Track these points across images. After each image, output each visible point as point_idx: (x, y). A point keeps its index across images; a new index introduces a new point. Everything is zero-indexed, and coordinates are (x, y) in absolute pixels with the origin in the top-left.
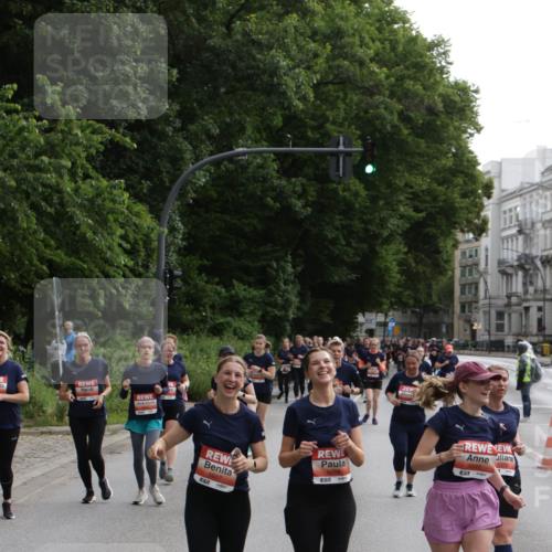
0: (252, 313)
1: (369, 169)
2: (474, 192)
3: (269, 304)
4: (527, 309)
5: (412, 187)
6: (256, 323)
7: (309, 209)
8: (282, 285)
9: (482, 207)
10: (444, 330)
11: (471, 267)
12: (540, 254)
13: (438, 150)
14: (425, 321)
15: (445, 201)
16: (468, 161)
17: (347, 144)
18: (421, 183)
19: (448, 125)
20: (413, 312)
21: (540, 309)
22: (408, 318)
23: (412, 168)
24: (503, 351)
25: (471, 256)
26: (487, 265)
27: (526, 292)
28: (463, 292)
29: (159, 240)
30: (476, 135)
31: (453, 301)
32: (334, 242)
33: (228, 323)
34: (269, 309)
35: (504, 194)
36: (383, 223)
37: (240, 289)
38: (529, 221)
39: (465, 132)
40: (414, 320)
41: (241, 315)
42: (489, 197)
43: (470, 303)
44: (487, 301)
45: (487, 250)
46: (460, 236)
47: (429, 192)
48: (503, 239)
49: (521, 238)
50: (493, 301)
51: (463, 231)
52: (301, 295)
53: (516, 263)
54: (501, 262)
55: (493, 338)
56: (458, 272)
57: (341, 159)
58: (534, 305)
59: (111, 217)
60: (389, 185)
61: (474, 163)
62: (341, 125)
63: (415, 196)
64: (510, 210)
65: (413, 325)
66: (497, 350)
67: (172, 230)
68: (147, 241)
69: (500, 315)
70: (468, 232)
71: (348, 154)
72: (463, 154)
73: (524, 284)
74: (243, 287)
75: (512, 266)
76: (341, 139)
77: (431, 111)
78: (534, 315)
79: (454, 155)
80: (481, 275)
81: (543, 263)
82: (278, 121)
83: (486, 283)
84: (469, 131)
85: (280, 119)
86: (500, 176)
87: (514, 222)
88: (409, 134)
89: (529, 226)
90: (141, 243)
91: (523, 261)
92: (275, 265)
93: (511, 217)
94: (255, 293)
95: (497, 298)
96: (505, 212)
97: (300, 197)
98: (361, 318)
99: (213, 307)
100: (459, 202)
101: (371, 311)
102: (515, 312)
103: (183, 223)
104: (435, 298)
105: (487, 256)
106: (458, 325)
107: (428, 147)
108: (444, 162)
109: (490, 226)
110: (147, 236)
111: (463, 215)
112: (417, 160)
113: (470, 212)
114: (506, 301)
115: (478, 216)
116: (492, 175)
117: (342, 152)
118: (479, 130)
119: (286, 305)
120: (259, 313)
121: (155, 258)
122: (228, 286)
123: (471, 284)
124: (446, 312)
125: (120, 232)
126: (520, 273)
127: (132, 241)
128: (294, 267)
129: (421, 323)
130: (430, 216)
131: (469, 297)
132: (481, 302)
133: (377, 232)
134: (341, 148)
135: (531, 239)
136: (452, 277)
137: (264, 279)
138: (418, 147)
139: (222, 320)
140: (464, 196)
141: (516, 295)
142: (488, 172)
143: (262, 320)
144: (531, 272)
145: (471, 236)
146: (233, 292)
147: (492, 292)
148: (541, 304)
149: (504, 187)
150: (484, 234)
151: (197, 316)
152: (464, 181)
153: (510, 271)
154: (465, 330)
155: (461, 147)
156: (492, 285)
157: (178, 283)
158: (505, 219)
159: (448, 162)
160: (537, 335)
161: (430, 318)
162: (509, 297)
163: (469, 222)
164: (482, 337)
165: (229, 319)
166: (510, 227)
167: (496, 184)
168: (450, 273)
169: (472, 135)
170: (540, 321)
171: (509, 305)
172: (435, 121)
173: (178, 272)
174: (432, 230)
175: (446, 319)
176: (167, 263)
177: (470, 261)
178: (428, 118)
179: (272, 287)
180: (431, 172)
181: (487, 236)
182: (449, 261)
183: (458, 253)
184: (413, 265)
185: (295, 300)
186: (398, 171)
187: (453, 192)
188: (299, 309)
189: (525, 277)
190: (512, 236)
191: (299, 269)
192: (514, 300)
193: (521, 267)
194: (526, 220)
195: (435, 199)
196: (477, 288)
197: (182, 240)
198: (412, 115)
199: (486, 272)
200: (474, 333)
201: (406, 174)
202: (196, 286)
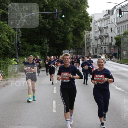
0: (38, 51)
1: (63, 16)
2: (88, 21)
3: (42, 49)
4: (102, 48)
5: (74, 21)
6: (39, 54)
7: (50, 26)
8: (45, 44)
9: (90, 24)
10: (83, 53)
11: (88, 38)
12: (104, 35)
13: (79, 12)
14: (78, 51)
15: (82, 23)
16: (86, 14)
17: (58, 11)
18: (76, 19)
19: (81, 6)
20: (76, 50)
21: (105, 48)
22: (75, 51)
23: (74, 16)
24: (97, 57)
25: (88, 36)
26: (92, 38)
27: (101, 44)
28: (87, 44)
29: (15, 35)
30: (88, 8)
31: (85, 47)
32: (57, 34)
33: (33, 54)
34: (42, 50)
35: (95, 21)
36: (67, 29)
37: (35, 46)
38: (101, 28)
39: (85, 7)
40: (76, 51)
41: (35, 52)
42: (92, 22)
43: (89, 47)
44: (93, 46)
45: (92, 34)
46: (85, 32)
47: (78, 21)
48: (95, 32)
49: (99, 31)
50: (94, 46)
51: (86, 30)
52: (49, 46)
53: (99, 37)
54: (95, 37)
55: (94, 55)
56: (85, 40)
57: (57, 14)
58: (103, 47)
59: (4, 30)
60: (68, 20)
61: (88, 14)
62: (57, 7)
63: (74, 23)
64: (97, 25)
65: (76, 53)
66: (95, 58)
67: (18, 33)
68: (13, 36)
69: (96, 49)
70: (87, 30)
71: (58, 13)
72: (85, 12)
73: (101, 42)
74: (36, 46)
75: (98, 38)
76: (56, 10)
77: (77, 3)
78: (104, 49)
79: (83, 13)
80: (91, 40)
81: (105, 37)
82: (42, 7)
83: (92, 42)
84: (86, 7)
85: (42, 6)
86: (94, 17)
87: (98, 28)
88: (72, 8)
89: (101, 29)
90: (11, 36)
91: (100, 37)
92: (43, 40)
93: (97, 27)
94: (39, 47)
95: (95, 45)
96: (95, 26)
97: (48, 24)
98: (64, 52)
99: (29, 50)
100: (85, 23)
101: (66, 50)
102: (99, 48)
103: (21, 31)
104: (80, 46)
105: (92, 36)
106: (86, 52)
107: (77, 11)
108: (81, 14)
109: (92, 29)
110: (13, 34)
111: (86, 26)
112: (74, 14)
113: (87, 26)
114: (97, 46)
115: (89, 27)
116: (92, 17)
117: (57, 13)
118: (88, 7)
119: (46, 49)
120: (40, 51)
121: (15, 39)
122: (32, 45)
123: (89, 43)
124: (83, 49)
125: (6, 34)
126: (100, 40)
127: (9, 36)
128: (47, 40)
129: (77, 52)
130: (78, 27)
131: (88, 45)
132: (91, 47)
133: (66, 31)
134: (57, 12)
135: (102, 32)
136: (84, 41)
137: (41, 43)
138: (75, 11)
139: (31, 53)
140: (86, 22)
141: (99, 44)
142: (91, 17)
143: (41, 53)
144: (102, 39)
145: (88, 31)
146: (34, 47)
147: (94, 44)
148: (105, 46)
149: (95, 20)
150: (91, 31)
151: (25, 53)
152: (86, 19)
153: (97, 39)
154: (88, 53)
155: (84, 11)
156: (94, 43)
157: (20, 45)
158: (96, 27)
159: (82, 14)
160: (105, 54)
161: (80, 51)
162: (98, 45)
163: (87, 28)
164: (92, 54)
165: (33, 53)
166: (97, 29)
167: (93, 19)
168: (83, 40)
169: (87, 8)
170: (105, 50)
171: (98, 47)
172: (78, 5)
173: (20, 42)
174: (79, 30)
175: (83, 51)
176: (18, 41)
177: (88, 37)
178: (76, 4)
179: (42, 45)
180: (78, 17)
181: (92, 31)
182: (83, 37)
183: (85, 35)
184: (75, 39)
185: (48, 48)
186: (70, 17)
187: (83, 21)
188: (49, 50)
189: (101, 40)
190: (97, 31)
191: (48, 40)
192: (99, 46)
193: (100, 38)
194: (100, 27)
195: (79, 23)
196: (90, 43)
197: (21, 35)
198: (73, 4)
199: (92, 40)
200: (90, 54)
201: (72, 18)
202: (24, 45)
